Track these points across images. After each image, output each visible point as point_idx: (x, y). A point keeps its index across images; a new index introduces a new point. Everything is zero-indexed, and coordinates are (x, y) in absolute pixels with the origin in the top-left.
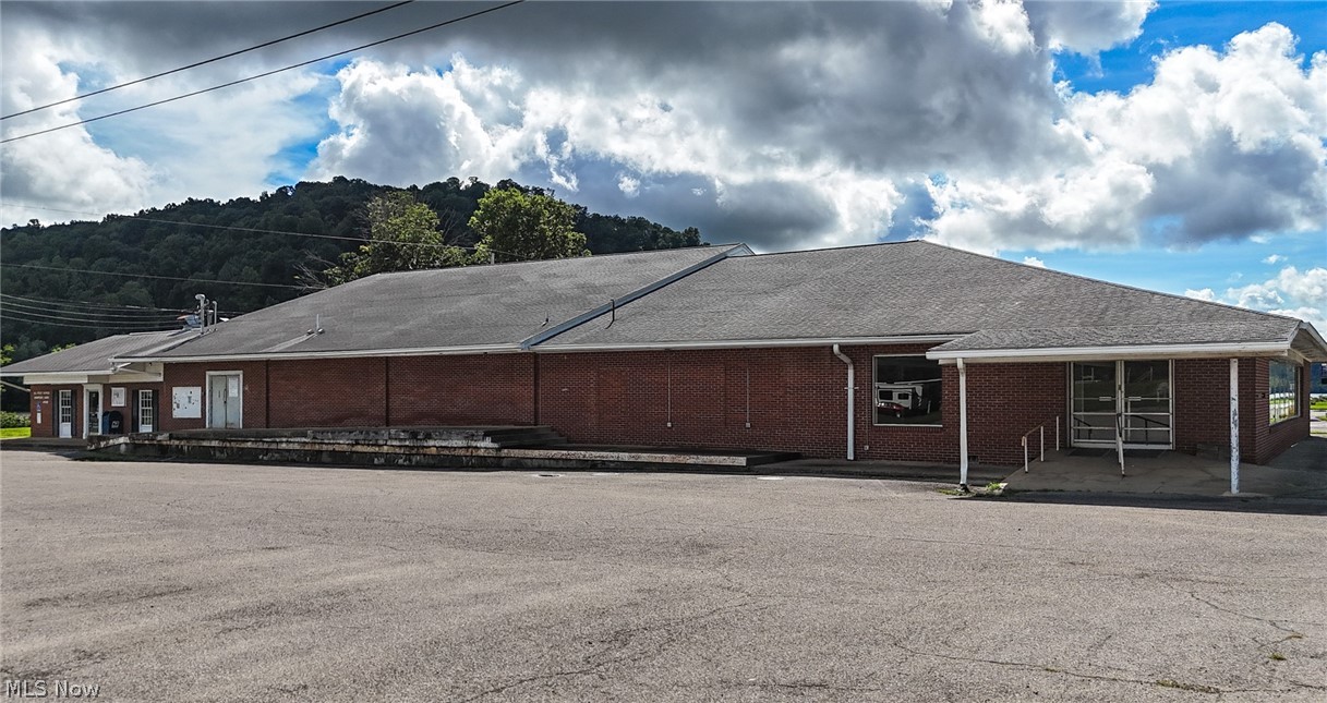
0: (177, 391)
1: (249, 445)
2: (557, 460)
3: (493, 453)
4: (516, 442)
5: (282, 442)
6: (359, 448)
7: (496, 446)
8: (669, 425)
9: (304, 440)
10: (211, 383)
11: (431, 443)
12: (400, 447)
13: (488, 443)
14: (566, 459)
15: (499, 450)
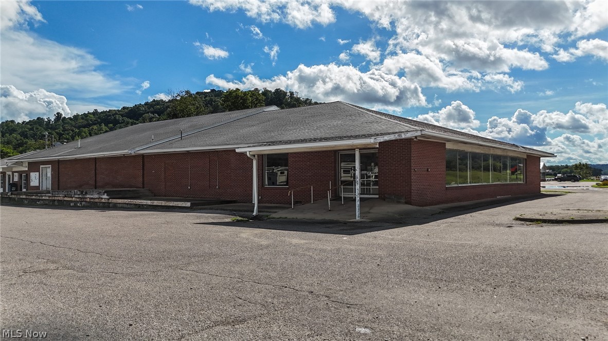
0: (31, 174)
1: (34, 197)
2: (127, 204)
3: (107, 201)
4: (121, 196)
5: (42, 196)
6: (66, 199)
7: (108, 197)
8: (189, 188)
9: (50, 195)
10: (42, 170)
11: (88, 196)
12: (78, 198)
13: (105, 196)
14: (130, 204)
15: (108, 199)
